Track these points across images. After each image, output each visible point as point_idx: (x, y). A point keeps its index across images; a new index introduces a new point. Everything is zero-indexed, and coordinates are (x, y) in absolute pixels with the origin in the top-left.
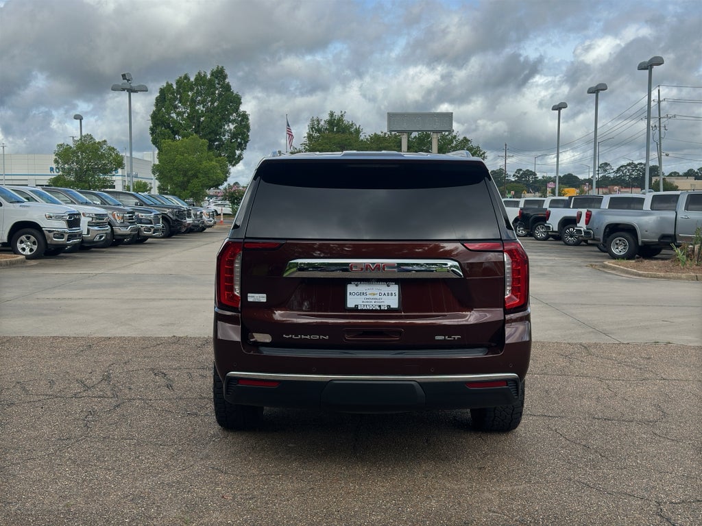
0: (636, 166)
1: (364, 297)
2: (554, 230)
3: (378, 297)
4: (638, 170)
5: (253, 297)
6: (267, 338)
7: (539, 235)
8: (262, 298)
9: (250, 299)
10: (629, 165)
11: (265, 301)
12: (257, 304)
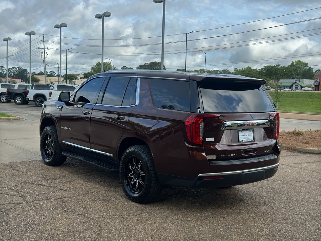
0: (16, 69)
1: (244, 137)
2: (31, 100)
3: (247, 136)
4: (17, 71)
5: (209, 139)
6: (214, 157)
7: (18, 102)
8: (212, 139)
9: (207, 140)
10: (13, 68)
11: (213, 141)
12: (210, 143)
